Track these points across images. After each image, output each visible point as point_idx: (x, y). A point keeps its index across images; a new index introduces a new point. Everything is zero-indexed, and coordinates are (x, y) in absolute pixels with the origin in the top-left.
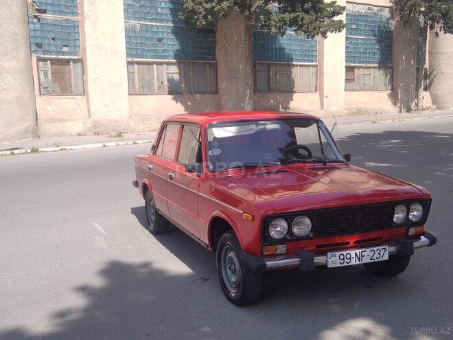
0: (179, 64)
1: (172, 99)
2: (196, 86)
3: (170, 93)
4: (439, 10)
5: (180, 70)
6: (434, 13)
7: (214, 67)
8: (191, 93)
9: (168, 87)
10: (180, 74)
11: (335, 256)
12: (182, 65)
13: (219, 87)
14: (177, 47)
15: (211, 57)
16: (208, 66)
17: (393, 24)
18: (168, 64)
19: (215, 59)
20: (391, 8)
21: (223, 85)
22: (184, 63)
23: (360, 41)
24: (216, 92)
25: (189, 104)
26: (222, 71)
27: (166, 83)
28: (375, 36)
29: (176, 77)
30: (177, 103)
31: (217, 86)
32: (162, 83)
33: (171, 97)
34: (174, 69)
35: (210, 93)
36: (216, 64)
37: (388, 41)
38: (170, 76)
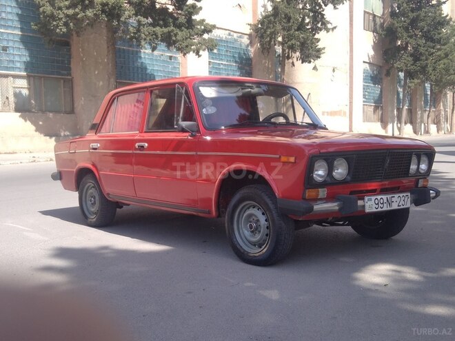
0: (28, 77)
1: (20, 116)
2: (49, 104)
3: (17, 110)
4: (297, 39)
5: (29, 83)
6: (293, 42)
7: (70, 84)
8: (43, 112)
9: (16, 103)
10: (29, 89)
11: (371, 200)
12: (32, 79)
13: (76, 105)
14: (26, 58)
15: (65, 72)
16: (62, 81)
17: (252, 51)
18: (15, 77)
19: (71, 75)
20: (250, 35)
21: (80, 102)
22: (34, 77)
23: (222, 66)
24: (72, 111)
25: (41, 123)
26: (79, 88)
27: (12, 99)
28: (236, 62)
29: (25, 92)
30: (26, 121)
31: (73, 105)
32: (7, 98)
33: (19, 114)
34: (23, 83)
35: (66, 113)
36: (71, 80)
37: (248, 68)
38: (18, 90)
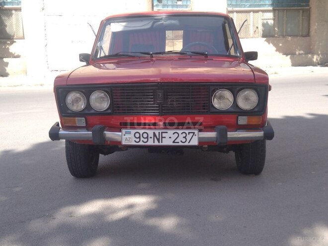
0: (274, 11)
2: (289, 29)
3: (264, 36)
5: (274, 16)
7: (307, 13)
8: (283, 36)
9: (263, 31)
10: (274, 19)
12: (277, 12)
13: (311, 30)
15: (304, 4)
16: (301, 11)
18: (263, 11)
19: (308, 6)
21: (314, 27)
22: (278, 10)
24: (308, 35)
25: (281, 45)
26: (314, 16)
27: (261, 28)
29: (271, 22)
30: (269, 44)
31: (309, 29)
32: (257, 27)
33: (265, 39)
34: (270, 15)
35: (303, 36)
36: (309, 11)
38: (265, 21)
